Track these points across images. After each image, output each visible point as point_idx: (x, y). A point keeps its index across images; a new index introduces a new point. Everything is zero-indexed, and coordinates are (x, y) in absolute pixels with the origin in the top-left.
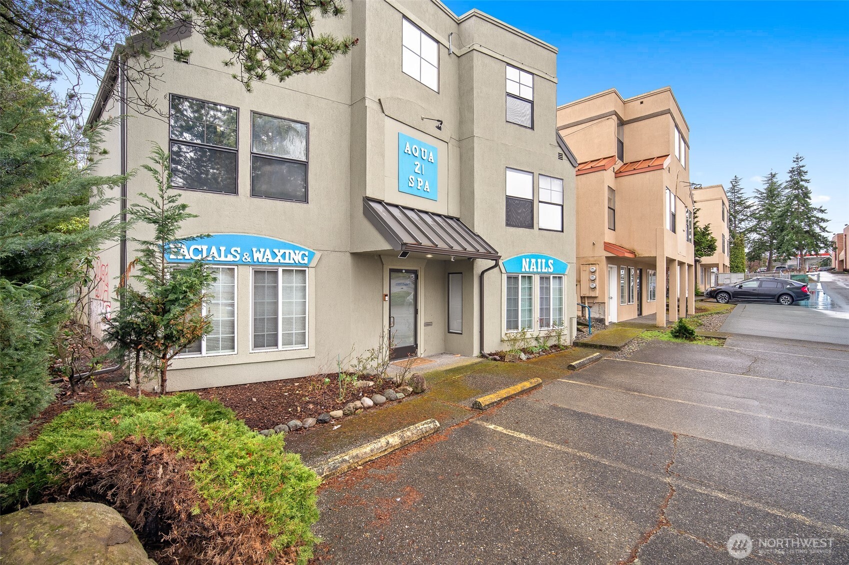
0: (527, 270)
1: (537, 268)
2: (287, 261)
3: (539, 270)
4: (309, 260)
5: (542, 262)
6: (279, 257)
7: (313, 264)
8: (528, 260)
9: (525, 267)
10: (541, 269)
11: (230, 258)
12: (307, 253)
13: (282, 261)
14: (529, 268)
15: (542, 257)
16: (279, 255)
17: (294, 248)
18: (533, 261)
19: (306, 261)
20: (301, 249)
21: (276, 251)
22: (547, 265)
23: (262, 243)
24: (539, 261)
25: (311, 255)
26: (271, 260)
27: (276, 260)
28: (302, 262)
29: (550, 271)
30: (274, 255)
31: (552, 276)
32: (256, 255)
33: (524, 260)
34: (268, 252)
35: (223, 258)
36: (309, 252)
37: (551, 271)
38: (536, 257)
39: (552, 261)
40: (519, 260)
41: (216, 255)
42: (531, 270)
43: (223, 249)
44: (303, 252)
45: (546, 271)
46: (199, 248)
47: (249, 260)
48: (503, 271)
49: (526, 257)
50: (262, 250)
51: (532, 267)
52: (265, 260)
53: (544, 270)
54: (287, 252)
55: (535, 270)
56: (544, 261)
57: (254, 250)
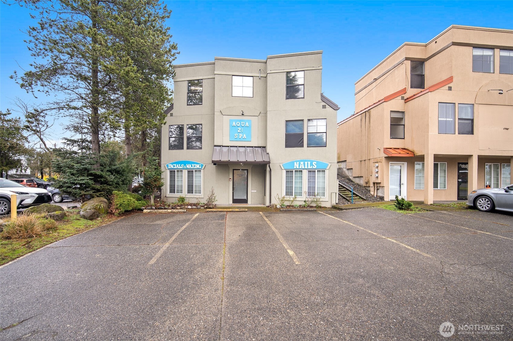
0: (298, 167)
1: (305, 166)
2: (195, 168)
3: (306, 167)
4: (202, 167)
5: (308, 164)
6: (193, 167)
7: (203, 168)
8: (298, 163)
9: (296, 166)
10: (308, 166)
11: (181, 167)
12: (201, 165)
13: (194, 168)
14: (299, 166)
15: (308, 161)
16: (193, 166)
17: (197, 164)
18: (302, 163)
19: (200, 168)
20: (199, 164)
21: (192, 165)
22: (312, 165)
23: (189, 163)
24: (306, 163)
25: (202, 166)
26: (191, 168)
27: (192, 168)
28: (199, 168)
29: (313, 167)
30: (192, 166)
31: (316, 171)
32: (188, 166)
33: (295, 163)
34: (190, 165)
35: (179, 168)
36: (202, 164)
37: (315, 167)
38: (304, 161)
39: (316, 163)
40: (293, 163)
41: (178, 167)
42: (300, 167)
43: (179, 165)
44: (200, 165)
45: (311, 167)
46: (174, 165)
47: (185, 168)
48: (283, 168)
49: (296, 162)
50: (189, 165)
51: (301, 166)
52: (189, 168)
53: (309, 167)
54: (195, 165)
55: (303, 167)
56: (309, 163)
57: (187, 165)
